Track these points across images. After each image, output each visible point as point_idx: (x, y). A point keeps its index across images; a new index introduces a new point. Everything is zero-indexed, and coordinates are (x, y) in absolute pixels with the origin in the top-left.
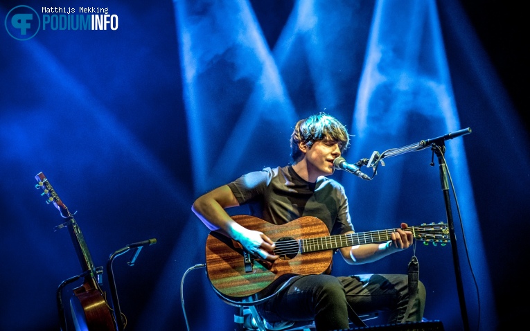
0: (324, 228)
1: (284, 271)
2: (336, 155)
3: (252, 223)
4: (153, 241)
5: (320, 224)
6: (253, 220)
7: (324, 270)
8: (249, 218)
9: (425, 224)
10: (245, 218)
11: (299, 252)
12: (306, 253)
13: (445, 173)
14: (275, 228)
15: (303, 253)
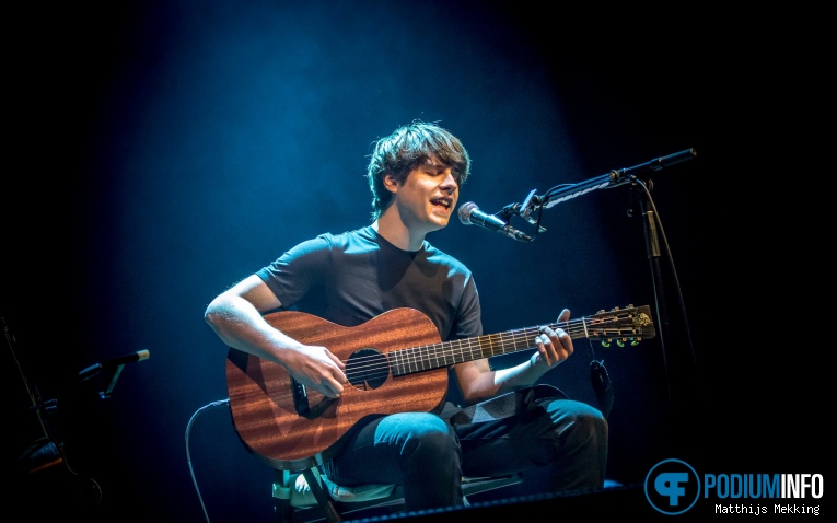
0: (431, 328)
1: (366, 410)
2: (448, 190)
3: (303, 326)
5: (422, 321)
6: (306, 321)
7: (435, 405)
8: (297, 316)
9: (603, 312)
10: (291, 316)
11: (390, 375)
12: (402, 376)
13: (653, 227)
14: (344, 331)
15: (396, 377)
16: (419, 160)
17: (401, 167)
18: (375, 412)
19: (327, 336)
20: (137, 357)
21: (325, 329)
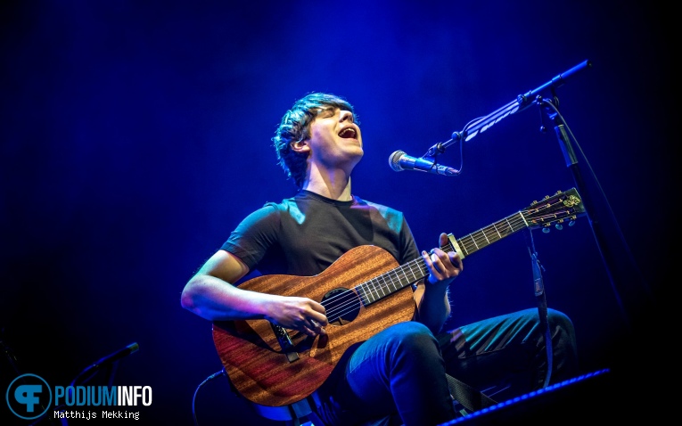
5: (378, 253)
6: (275, 280)
8: (266, 279)
9: (535, 202)
10: (260, 281)
11: (362, 306)
12: (373, 304)
13: (566, 138)
14: (312, 280)
15: (368, 306)
18: (356, 341)
19: (296, 288)
20: (129, 350)
21: (293, 283)
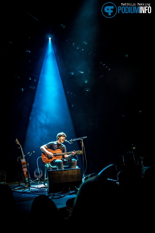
0: (61, 151)
2: (64, 139)
4: (34, 152)
6: (50, 150)
13: (82, 143)
16: (62, 136)
17: (60, 136)
